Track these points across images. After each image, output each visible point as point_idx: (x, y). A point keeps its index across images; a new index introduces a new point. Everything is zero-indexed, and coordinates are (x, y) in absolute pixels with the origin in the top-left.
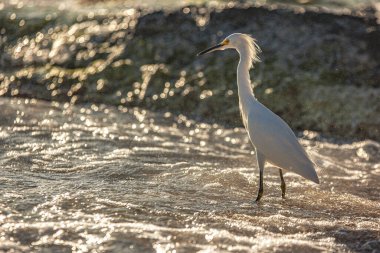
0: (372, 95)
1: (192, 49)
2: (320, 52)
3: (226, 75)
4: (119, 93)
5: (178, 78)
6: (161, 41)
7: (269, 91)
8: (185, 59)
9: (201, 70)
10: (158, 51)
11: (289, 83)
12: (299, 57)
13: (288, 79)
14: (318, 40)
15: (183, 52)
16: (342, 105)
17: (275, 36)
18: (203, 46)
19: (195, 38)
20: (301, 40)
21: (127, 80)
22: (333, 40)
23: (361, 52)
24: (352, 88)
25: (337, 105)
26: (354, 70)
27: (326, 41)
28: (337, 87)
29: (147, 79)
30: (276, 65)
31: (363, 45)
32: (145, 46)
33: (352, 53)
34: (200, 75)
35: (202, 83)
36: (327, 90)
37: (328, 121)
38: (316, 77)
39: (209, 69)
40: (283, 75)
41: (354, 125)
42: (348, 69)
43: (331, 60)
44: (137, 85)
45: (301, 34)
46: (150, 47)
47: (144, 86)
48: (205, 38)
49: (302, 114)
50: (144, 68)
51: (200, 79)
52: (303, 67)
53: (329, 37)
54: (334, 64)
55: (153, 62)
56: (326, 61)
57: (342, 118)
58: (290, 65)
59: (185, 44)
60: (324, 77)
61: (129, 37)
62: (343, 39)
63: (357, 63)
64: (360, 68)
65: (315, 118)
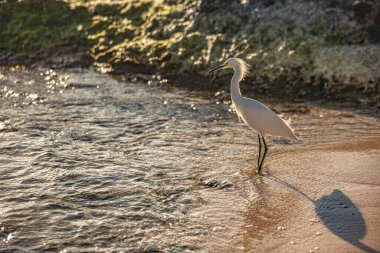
0: (359, 52)
1: (239, 21)
2: (323, 21)
3: (262, 40)
4: (192, 58)
5: (231, 43)
6: (218, 16)
7: (291, 52)
8: (235, 28)
9: (246, 38)
10: (216, 24)
11: (304, 46)
12: (310, 25)
13: (303, 43)
14: (322, 12)
15: (233, 23)
16: (340, 61)
17: (293, 10)
18: (245, 19)
19: (240, 13)
20: (311, 12)
21: (198, 47)
22: (332, 12)
23: (351, 19)
24: (346, 47)
25: (336, 62)
26: (347, 33)
27: (327, 13)
28: (336, 47)
29: (210, 45)
30: (295, 31)
31: (352, 14)
32: (207, 20)
33: (345, 20)
34: (245, 41)
35: (247, 47)
36: (330, 50)
37: (331, 73)
38: (322, 41)
39: (251, 37)
40: (300, 40)
41: (348, 76)
42: (343, 32)
43: (331, 27)
44: (204, 51)
45: (311, 8)
46: (211, 20)
47: (209, 51)
48: (246, 13)
49: (314, 68)
50: (208, 37)
51: (245, 45)
52: (314, 33)
53: (328, 10)
54: (333, 29)
55: (214, 32)
56: (328, 27)
57: (341, 71)
58: (304, 31)
59: (234, 17)
60: (327, 40)
61: (197, 14)
62: (339, 11)
63: (348, 27)
64: (351, 31)
65: (323, 71)
